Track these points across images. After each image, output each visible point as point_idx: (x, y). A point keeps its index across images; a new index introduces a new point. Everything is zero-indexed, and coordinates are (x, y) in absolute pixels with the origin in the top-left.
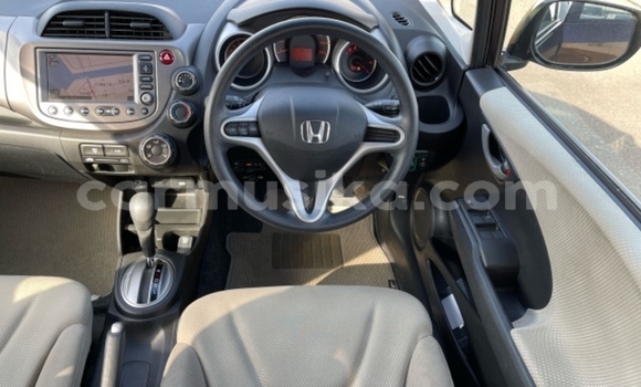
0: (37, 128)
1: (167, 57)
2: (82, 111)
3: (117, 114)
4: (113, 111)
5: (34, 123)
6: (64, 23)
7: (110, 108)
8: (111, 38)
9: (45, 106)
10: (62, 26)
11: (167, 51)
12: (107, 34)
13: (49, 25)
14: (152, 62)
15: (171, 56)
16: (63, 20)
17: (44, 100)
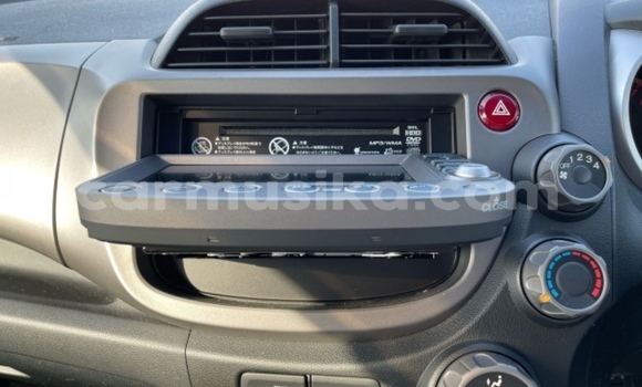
1: (501, 110)
6: (223, 32)
8: (342, 66)
10: (219, 41)
11: (499, 93)
12: (333, 56)
13: (184, 38)
15: (512, 108)
16: (218, 25)
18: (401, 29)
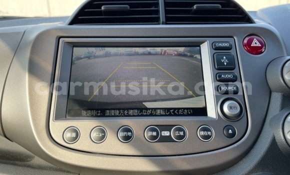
0: (40, 168)
1: (256, 43)
2: (121, 134)
3: (181, 138)
4: (172, 134)
5: (37, 161)
6: (103, 8)
7: (168, 128)
8: (168, 21)
9: (58, 128)
10: (100, 13)
14: (233, 52)
16: (99, 6)
17: (58, 117)
18: (197, 7)
